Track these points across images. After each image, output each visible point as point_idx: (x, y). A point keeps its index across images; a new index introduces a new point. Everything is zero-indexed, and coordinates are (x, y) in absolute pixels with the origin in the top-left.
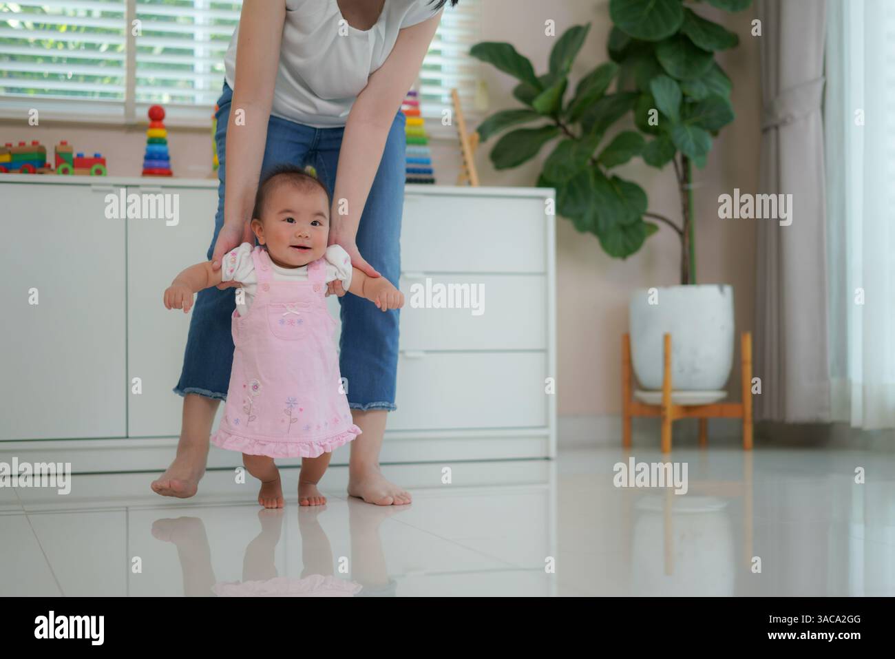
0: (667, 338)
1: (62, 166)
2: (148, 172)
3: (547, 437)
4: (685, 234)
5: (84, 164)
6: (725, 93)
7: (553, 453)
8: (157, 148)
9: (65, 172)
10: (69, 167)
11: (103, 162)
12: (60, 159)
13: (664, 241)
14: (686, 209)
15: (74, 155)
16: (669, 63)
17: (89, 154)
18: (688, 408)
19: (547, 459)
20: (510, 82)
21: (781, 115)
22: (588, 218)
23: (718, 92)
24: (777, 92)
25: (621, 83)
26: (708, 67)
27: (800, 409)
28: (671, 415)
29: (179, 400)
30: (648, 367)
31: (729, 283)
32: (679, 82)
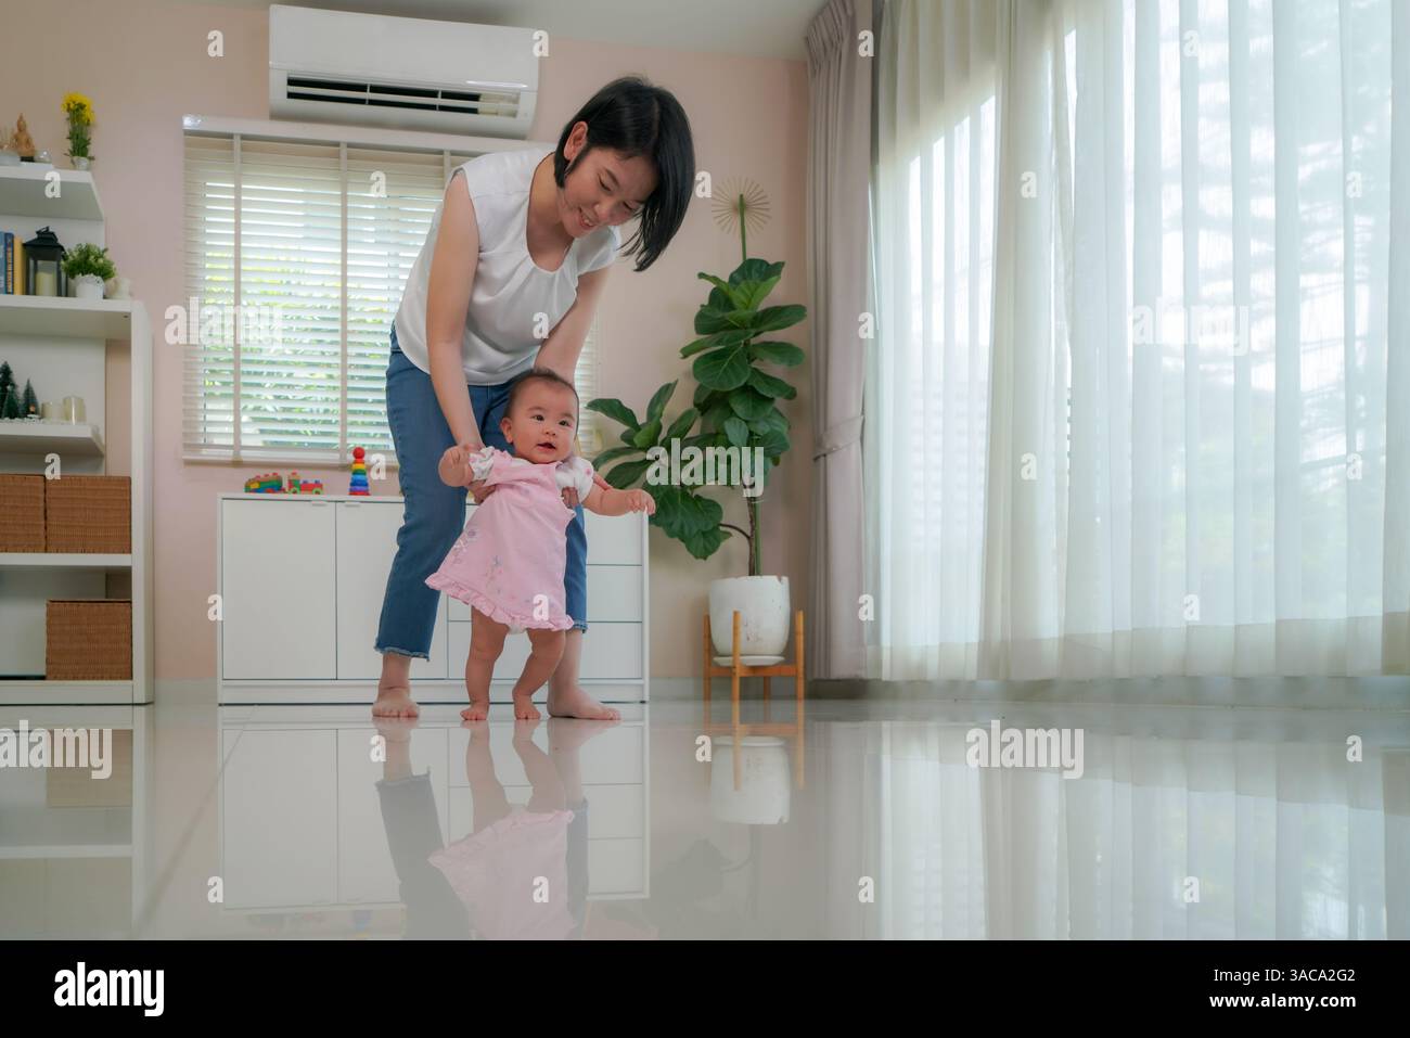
0: (736, 613)
1: (292, 490)
2: (353, 493)
3: (642, 686)
4: (751, 538)
5: (306, 487)
6: (782, 428)
7: (647, 698)
8: (359, 477)
9: (295, 492)
10: (297, 489)
11: (320, 486)
12: (291, 484)
13: (736, 545)
14: (753, 519)
15: (301, 482)
16: (739, 407)
17: (311, 481)
18: (754, 669)
19: (643, 702)
20: (620, 428)
21: (828, 446)
22: (676, 527)
23: (777, 428)
24: (826, 429)
25: (703, 427)
26: (769, 410)
27: (842, 668)
28: (739, 673)
29: (379, 656)
30: (722, 639)
31: (785, 575)
32: (747, 422)
